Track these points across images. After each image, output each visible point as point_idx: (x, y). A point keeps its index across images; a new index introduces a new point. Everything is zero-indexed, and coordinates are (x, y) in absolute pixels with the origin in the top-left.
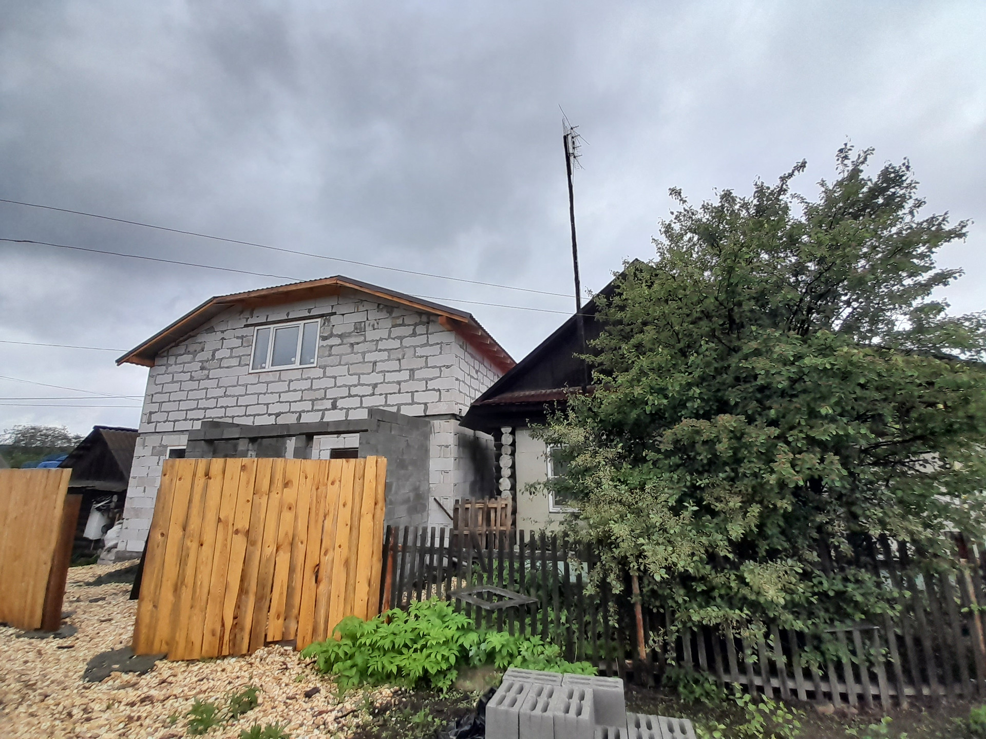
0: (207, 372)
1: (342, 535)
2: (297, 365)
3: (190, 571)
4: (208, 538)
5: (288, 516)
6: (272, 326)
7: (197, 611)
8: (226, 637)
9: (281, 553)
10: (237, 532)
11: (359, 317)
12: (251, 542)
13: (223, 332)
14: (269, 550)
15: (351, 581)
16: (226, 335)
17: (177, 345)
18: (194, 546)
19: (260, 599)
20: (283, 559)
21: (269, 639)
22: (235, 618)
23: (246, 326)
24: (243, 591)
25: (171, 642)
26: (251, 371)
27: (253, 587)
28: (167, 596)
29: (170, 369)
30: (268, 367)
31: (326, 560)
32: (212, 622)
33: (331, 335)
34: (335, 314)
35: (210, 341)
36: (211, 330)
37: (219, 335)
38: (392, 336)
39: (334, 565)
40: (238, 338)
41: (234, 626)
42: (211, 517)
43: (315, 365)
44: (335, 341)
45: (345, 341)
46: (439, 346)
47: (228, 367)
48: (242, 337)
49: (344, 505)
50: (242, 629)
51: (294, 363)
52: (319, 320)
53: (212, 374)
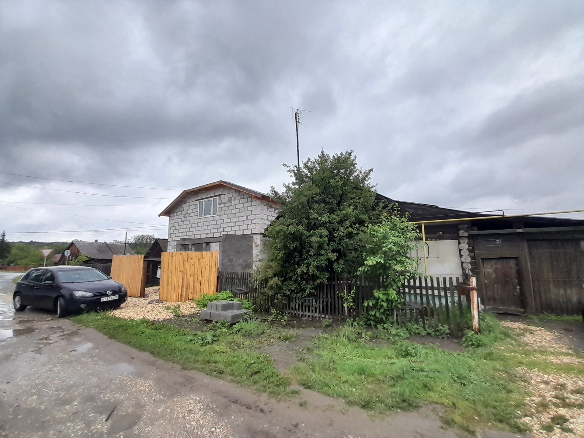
0: (185, 218)
1: (207, 273)
2: (212, 215)
3: (170, 280)
4: (173, 273)
5: (193, 267)
6: (203, 200)
7: (172, 291)
8: (179, 298)
9: (191, 277)
10: (180, 271)
11: (229, 196)
12: (184, 274)
13: (189, 203)
14: (188, 276)
15: (209, 285)
16: (190, 204)
17: (176, 208)
18: (170, 274)
19: (187, 289)
20: (192, 278)
21: (190, 299)
22: (181, 293)
23: (196, 200)
24: (182, 286)
25: (167, 298)
26: (199, 218)
27: (185, 286)
28: (165, 287)
29: (175, 217)
30: (203, 216)
31: (203, 279)
32: (176, 294)
33: (222, 203)
34: (222, 194)
35: (185, 206)
36: (185, 202)
37: (188, 204)
38: (240, 203)
39: (205, 280)
40: (194, 205)
41: (181, 295)
42: (174, 267)
43: (217, 215)
44: (223, 205)
45: (226, 205)
46: (255, 206)
47: (192, 216)
48: (195, 205)
49: (207, 265)
50: (183, 296)
51: (211, 214)
52: (217, 197)
53: (188, 219)
